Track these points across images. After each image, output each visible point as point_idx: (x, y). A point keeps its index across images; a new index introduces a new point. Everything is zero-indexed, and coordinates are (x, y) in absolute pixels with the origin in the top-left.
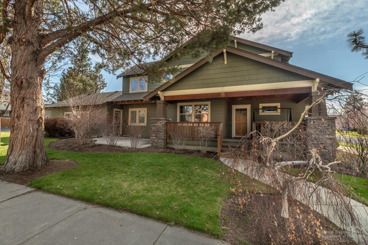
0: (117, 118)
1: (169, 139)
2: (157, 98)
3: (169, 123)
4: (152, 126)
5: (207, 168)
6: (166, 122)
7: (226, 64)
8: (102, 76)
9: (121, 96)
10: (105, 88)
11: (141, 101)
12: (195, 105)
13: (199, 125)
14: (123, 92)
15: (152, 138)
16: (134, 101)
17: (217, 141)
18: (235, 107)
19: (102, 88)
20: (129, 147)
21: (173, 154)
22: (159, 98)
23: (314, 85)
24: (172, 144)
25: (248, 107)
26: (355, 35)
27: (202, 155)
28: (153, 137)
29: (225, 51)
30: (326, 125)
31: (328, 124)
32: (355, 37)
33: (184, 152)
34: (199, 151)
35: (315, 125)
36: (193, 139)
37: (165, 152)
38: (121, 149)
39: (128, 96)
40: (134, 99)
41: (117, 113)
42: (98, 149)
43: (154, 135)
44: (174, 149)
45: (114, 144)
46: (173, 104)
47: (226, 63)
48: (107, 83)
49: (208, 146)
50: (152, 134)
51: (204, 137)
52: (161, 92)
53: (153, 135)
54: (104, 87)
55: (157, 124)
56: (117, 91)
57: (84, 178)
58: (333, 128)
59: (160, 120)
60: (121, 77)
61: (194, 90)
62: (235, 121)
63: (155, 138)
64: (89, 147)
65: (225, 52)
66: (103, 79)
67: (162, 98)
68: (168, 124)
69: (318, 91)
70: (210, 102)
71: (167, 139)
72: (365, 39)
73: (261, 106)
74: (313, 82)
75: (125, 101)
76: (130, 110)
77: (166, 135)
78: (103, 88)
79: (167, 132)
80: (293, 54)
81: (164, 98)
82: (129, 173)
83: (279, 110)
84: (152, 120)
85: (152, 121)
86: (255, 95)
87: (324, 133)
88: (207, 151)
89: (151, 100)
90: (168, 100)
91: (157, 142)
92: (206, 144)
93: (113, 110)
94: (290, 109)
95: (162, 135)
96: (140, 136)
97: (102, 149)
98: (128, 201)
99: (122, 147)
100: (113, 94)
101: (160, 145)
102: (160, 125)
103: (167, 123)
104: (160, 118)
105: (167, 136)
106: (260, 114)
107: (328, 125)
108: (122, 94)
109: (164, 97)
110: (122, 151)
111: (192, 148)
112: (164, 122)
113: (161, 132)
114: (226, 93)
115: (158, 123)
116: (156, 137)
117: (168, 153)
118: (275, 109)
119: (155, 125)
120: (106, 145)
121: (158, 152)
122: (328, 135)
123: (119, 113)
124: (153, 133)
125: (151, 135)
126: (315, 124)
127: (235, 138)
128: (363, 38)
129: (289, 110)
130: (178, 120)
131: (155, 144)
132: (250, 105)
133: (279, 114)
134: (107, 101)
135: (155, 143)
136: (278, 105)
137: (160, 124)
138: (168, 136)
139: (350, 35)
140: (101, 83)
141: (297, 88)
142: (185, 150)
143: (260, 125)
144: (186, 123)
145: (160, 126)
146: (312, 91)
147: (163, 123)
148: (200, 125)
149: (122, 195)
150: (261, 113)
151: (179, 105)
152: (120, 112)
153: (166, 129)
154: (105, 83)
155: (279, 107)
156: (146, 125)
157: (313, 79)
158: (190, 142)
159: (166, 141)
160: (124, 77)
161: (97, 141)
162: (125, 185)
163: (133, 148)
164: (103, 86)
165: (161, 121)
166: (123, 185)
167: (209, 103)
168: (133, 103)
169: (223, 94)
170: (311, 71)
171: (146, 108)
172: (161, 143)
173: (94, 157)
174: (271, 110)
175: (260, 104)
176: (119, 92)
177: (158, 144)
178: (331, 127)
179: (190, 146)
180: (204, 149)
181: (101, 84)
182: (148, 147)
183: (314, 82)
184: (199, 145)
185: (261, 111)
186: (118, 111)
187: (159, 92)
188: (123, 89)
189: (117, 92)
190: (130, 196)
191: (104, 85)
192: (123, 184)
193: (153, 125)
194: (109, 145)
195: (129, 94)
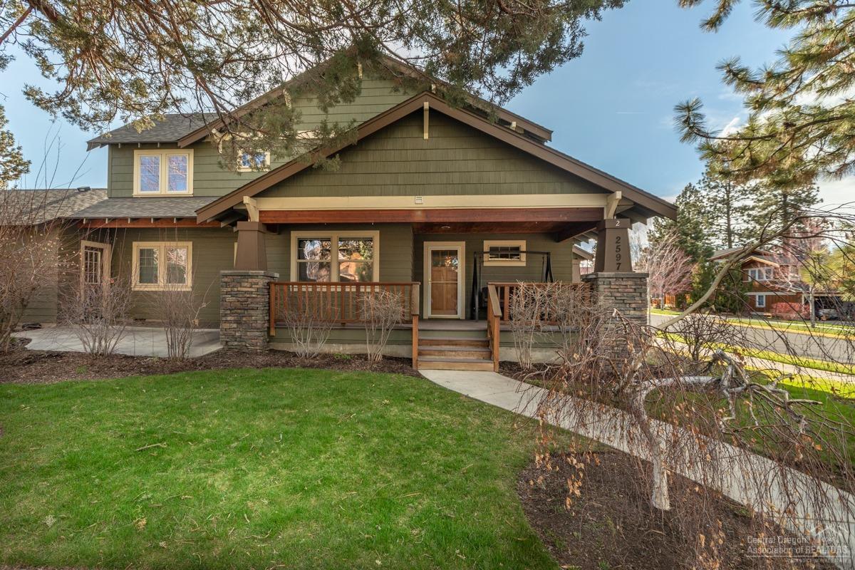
0: (91, 270)
1: (275, 328)
2: (238, 215)
3: (276, 284)
4: (227, 293)
5: (411, 401)
6: (267, 281)
7: (428, 140)
8: (11, 138)
9: (102, 204)
10: (23, 175)
11: (180, 222)
12: (340, 238)
13: (358, 289)
14: (111, 189)
15: (227, 326)
16: (156, 219)
17: (411, 329)
18: (430, 247)
19: (11, 174)
20: (162, 355)
21: (298, 369)
22: (244, 216)
23: (608, 205)
24: (289, 340)
25: (460, 247)
26: (688, 108)
27: (375, 366)
28: (229, 323)
29: (428, 108)
30: (631, 290)
31: (634, 287)
32: (686, 113)
33: (323, 362)
34: (363, 357)
35: (611, 290)
36: (343, 326)
37: (276, 365)
38: (134, 364)
39: (129, 204)
40: (155, 215)
41: (91, 254)
42: (52, 369)
43: (233, 318)
44: (295, 355)
45: (110, 350)
46: (279, 234)
47: (426, 136)
48: (29, 162)
49: (390, 343)
50: (226, 315)
51: (378, 320)
52: (252, 199)
53: (229, 318)
54: (20, 172)
55: (239, 289)
56: (86, 186)
57: (51, 480)
58: (643, 295)
59: (252, 277)
60: (103, 145)
61: (345, 199)
62: (430, 280)
63: (235, 326)
64: (13, 364)
65: (426, 110)
66: (15, 146)
67: (255, 217)
68: (272, 286)
69: (615, 217)
70: (378, 232)
71: (269, 328)
72: (704, 120)
73: (488, 244)
74: (607, 200)
75: (125, 219)
76: (137, 246)
77: (267, 318)
78: (17, 176)
79: (269, 309)
80: (552, 134)
81: (260, 217)
82: (207, 439)
83: (523, 257)
84: (226, 276)
85: (226, 280)
86: (478, 219)
87: (628, 306)
88: (384, 357)
89: (216, 220)
90: (270, 222)
91: (240, 337)
92: (384, 337)
93: (78, 244)
94: (548, 253)
95: (258, 317)
96: (197, 322)
97: (67, 370)
98: (261, 540)
99: (137, 357)
100: (74, 195)
101: (252, 345)
102: (250, 290)
103: (269, 284)
104: (251, 272)
105: (269, 321)
106: (486, 264)
107: (635, 289)
108: (106, 198)
109: (260, 212)
110: (143, 370)
111: (341, 349)
112: (261, 282)
113: (253, 309)
114: (426, 212)
115: (246, 284)
116: (238, 322)
117: (283, 366)
118: (515, 252)
119: (236, 289)
120: (80, 355)
121: (252, 365)
122: (634, 309)
123: (99, 253)
124: (229, 312)
125: (224, 319)
126: (612, 287)
127: (431, 320)
128: (700, 116)
129: (546, 256)
130: (294, 277)
131: (236, 343)
132: (463, 243)
133: (524, 264)
134: (59, 215)
135: (236, 341)
136: (522, 244)
137: (251, 287)
138: (272, 320)
139: (680, 108)
140: (9, 158)
141: (578, 208)
142: (325, 356)
143: (487, 288)
144: (310, 284)
145: (251, 292)
146: (605, 218)
147: (260, 285)
148: (362, 290)
149: (231, 522)
150: (489, 262)
151: (295, 235)
152: (102, 250)
153: (267, 300)
154: (25, 160)
155: (524, 248)
156: (190, 290)
157: (607, 192)
158: (336, 335)
159: (266, 333)
160: (113, 146)
161: (29, 340)
162: (220, 482)
163: (175, 359)
164: (15, 169)
165: (254, 280)
166: (212, 486)
167: (375, 234)
168: (152, 224)
169: (419, 213)
170: (606, 174)
171: (191, 243)
172: (255, 339)
173: (50, 399)
174: (506, 256)
175: (484, 241)
176: (94, 190)
177: (244, 343)
178: (639, 294)
179: (334, 345)
180: (376, 350)
181: (10, 162)
182: (217, 353)
183: (609, 197)
184: (364, 342)
185: (486, 257)
186: (92, 248)
187: (246, 199)
188: (111, 181)
189: (87, 189)
190: (258, 521)
191: (20, 168)
192: (210, 482)
193: (229, 290)
194: (91, 354)
195: (132, 197)
